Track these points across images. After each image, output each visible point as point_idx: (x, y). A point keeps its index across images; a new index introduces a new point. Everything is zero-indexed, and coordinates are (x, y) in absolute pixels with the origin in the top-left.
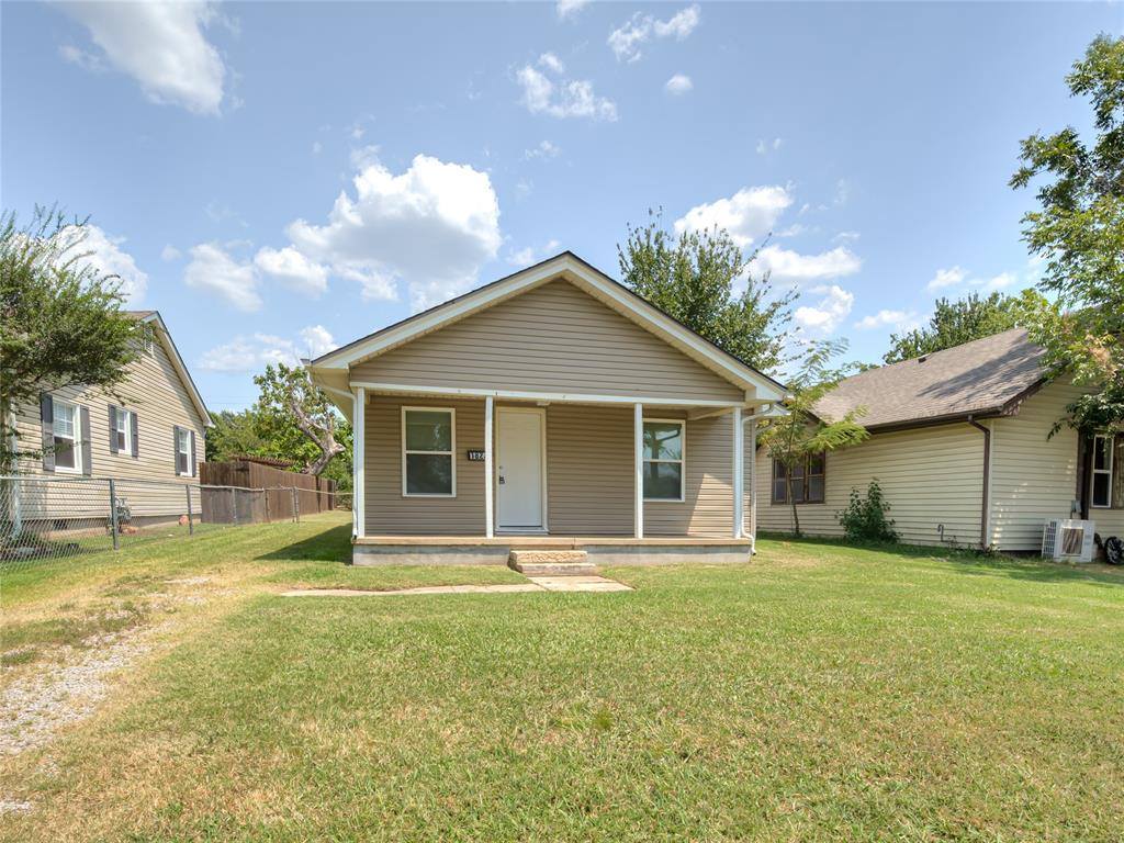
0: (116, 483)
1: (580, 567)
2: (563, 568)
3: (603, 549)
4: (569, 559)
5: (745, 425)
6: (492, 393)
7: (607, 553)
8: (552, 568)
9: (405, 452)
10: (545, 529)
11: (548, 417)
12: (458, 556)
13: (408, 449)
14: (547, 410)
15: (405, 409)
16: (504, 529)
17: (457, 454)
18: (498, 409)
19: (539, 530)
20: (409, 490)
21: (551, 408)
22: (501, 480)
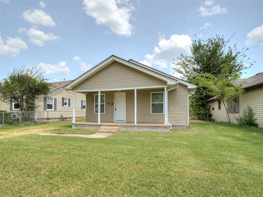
0: (49, 112)
1: (111, 131)
2: (107, 131)
3: (125, 127)
4: (113, 129)
5: (168, 92)
6: (100, 90)
7: (126, 128)
8: (105, 131)
9: (95, 104)
10: (126, 121)
11: (126, 94)
12: (92, 127)
13: (95, 103)
14: (126, 92)
15: (95, 95)
16: (116, 121)
17: (105, 104)
18: (115, 93)
19: (124, 121)
20: (96, 112)
21: (127, 92)
22: (116, 109)
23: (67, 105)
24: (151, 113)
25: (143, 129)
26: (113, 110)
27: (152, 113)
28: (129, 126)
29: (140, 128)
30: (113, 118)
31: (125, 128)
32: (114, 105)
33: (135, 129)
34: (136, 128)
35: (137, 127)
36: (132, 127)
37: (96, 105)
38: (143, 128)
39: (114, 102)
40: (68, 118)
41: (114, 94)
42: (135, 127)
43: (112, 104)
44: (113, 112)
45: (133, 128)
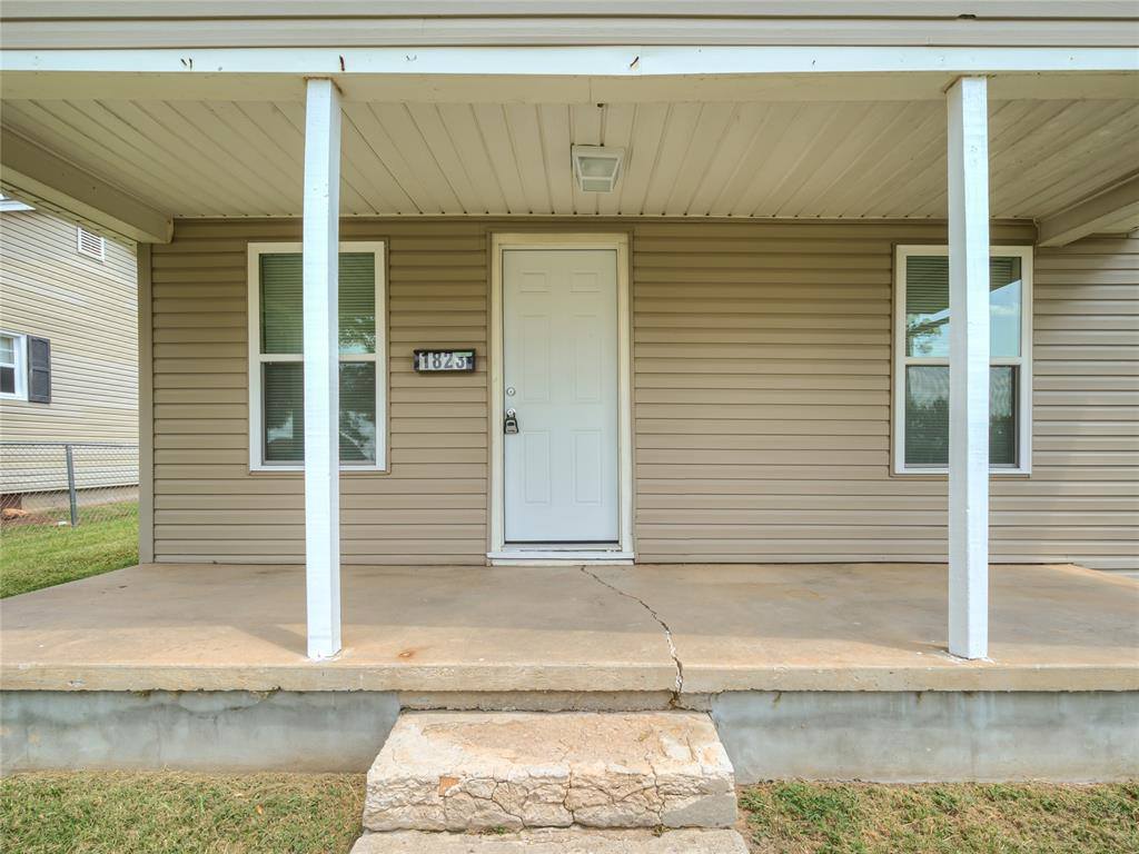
6: (326, 62)
9: (256, 359)
10: (628, 551)
11: (633, 253)
12: (183, 730)
13: (264, 349)
14: (633, 239)
15: (255, 250)
16: (515, 552)
17: (390, 359)
18: (501, 240)
19: (610, 553)
20: (270, 453)
21: (641, 231)
22: (510, 423)
23: (21, 392)
24: (900, 467)
25: (1102, 734)
26: (488, 434)
27: (911, 458)
28: (879, 702)
29: (1054, 724)
30: (487, 524)
31: (803, 723)
32: (487, 374)
33: (975, 749)
34: (1002, 725)
35: (1009, 708)
36: (929, 707)
37: (268, 368)
38: (1103, 718)
39: (487, 343)
40: (24, 500)
41: (487, 251)
42: (979, 705)
43: (476, 362)
44: (488, 449)
45: (937, 731)
